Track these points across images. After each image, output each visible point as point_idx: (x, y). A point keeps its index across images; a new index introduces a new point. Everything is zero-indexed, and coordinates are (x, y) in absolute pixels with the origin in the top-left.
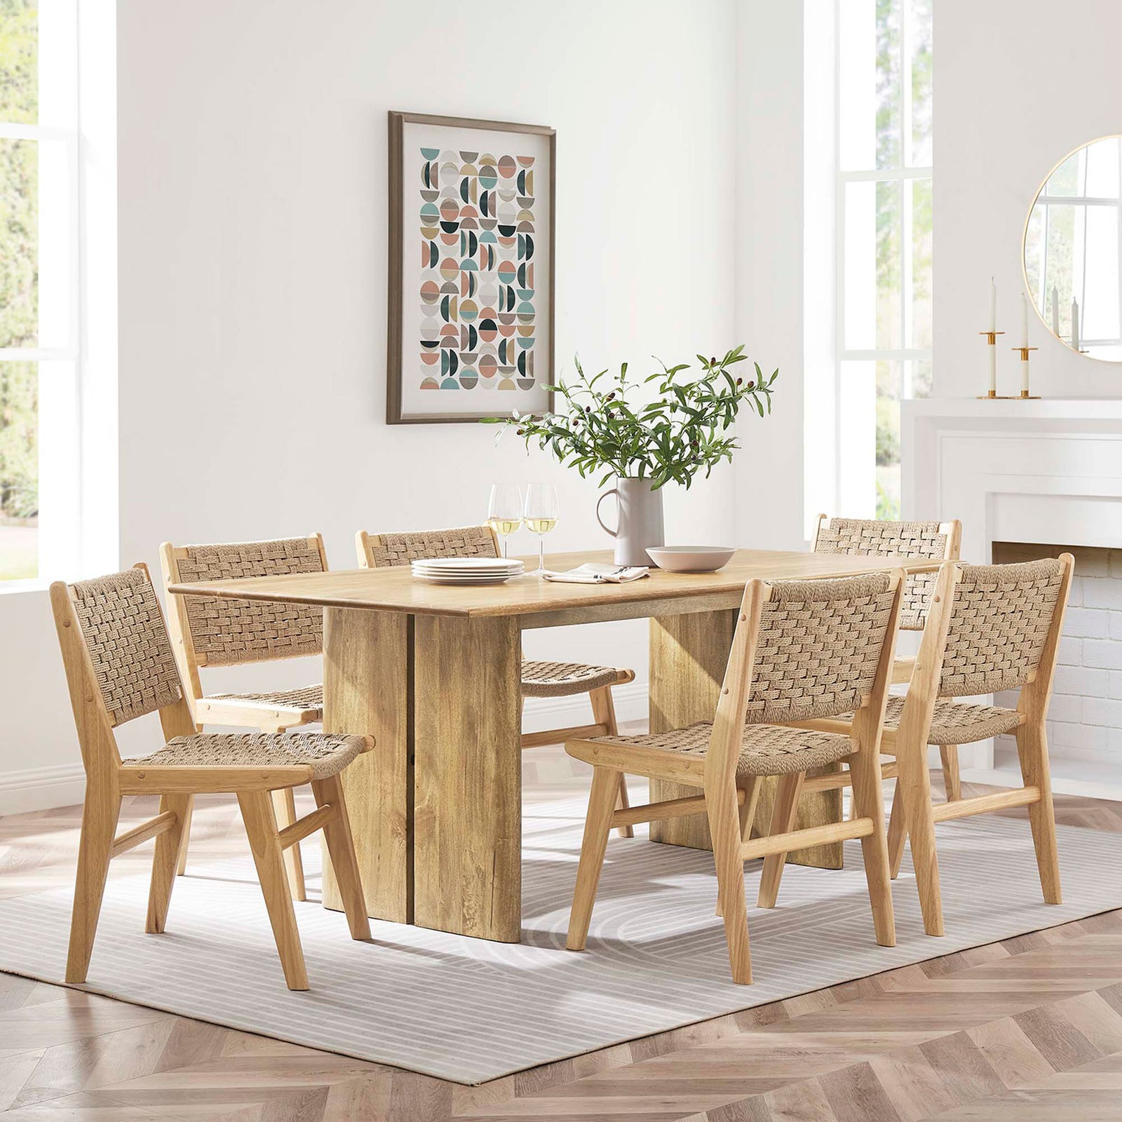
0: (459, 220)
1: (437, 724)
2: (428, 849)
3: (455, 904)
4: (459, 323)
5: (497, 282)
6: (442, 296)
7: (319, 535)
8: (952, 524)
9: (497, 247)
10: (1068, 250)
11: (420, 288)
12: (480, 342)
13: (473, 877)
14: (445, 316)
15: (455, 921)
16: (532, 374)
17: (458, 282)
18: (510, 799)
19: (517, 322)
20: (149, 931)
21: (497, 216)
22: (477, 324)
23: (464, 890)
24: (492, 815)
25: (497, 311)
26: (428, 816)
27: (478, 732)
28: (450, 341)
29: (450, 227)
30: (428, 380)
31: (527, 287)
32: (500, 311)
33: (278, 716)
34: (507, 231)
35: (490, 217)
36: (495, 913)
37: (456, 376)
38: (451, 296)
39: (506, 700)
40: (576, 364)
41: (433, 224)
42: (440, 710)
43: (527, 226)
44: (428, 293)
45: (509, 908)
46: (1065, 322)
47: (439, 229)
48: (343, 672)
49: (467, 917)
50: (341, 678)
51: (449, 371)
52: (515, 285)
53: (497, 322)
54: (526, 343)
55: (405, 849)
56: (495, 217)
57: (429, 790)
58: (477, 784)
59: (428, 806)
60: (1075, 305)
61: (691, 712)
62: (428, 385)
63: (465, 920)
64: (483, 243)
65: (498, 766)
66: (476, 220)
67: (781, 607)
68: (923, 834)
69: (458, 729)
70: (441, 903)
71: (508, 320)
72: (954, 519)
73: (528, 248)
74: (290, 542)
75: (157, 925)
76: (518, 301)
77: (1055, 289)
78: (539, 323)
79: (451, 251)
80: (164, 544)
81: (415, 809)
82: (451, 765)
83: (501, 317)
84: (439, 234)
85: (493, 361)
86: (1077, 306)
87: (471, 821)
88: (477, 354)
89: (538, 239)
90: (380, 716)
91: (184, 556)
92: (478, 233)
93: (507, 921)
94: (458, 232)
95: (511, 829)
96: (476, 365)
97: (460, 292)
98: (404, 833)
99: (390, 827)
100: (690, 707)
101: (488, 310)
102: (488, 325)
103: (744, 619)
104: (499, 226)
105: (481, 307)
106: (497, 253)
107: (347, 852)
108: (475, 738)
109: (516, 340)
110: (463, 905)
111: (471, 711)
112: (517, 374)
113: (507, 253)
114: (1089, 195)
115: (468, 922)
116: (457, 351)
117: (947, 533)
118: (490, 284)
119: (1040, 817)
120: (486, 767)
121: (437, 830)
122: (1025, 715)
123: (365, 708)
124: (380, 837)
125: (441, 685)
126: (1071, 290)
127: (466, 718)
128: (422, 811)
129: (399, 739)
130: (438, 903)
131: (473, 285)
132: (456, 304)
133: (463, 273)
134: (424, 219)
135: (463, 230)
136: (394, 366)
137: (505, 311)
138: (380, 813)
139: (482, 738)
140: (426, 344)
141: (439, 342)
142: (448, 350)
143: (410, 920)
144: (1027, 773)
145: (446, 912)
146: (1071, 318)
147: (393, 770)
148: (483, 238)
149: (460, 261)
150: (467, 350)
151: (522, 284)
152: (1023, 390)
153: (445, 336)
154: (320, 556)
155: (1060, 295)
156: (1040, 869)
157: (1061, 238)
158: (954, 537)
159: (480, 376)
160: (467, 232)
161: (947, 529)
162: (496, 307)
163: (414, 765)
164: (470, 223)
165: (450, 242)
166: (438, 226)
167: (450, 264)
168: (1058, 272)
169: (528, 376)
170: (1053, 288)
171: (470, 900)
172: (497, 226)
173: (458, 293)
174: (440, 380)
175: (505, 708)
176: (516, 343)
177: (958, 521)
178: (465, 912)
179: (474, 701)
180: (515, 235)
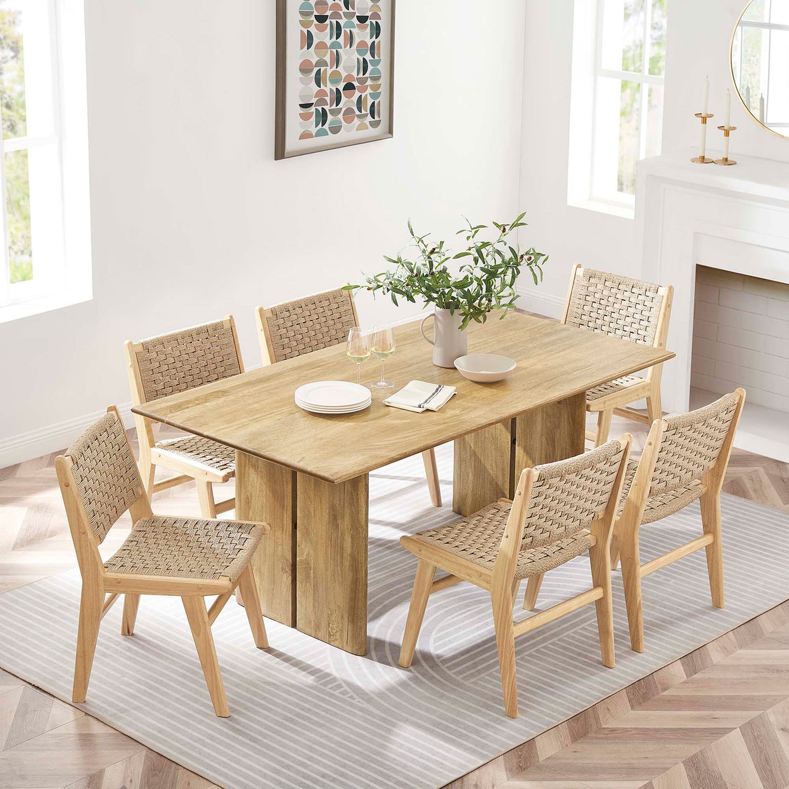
0: (328, 13)
1: (312, 510)
2: (306, 586)
3: (324, 624)
4: (328, 87)
5: (356, 56)
6: (316, 69)
7: (231, 317)
8: (667, 288)
9: (355, 31)
10: (757, 60)
11: (299, 65)
12: (344, 99)
13: (336, 610)
14: (318, 84)
15: (322, 633)
16: (379, 117)
17: (327, 58)
18: (360, 568)
19: (369, 82)
20: (124, 634)
21: (355, 9)
22: (341, 87)
23: (329, 617)
24: (349, 575)
25: (356, 76)
26: (306, 566)
27: (339, 522)
28: (321, 102)
29: (321, 19)
30: (306, 133)
31: (376, 58)
32: (357, 76)
33: (207, 474)
34: (362, 19)
35: (351, 10)
36: (350, 636)
37: (326, 126)
38: (323, 69)
39: (358, 507)
40: (409, 226)
41: (309, 17)
42: (314, 502)
43: (376, 15)
44: (305, 69)
45: (359, 635)
46: (755, 110)
47: (313, 21)
48: (249, 461)
49: (331, 634)
50: (247, 464)
51: (321, 123)
52: (368, 57)
53: (356, 84)
54: (375, 96)
55: (291, 582)
56: (354, 10)
57: (307, 549)
58: (339, 555)
59: (306, 560)
60: (762, 99)
61: (483, 437)
62: (305, 136)
63: (330, 635)
64: (345, 29)
65: (352, 547)
66: (341, 13)
67: (545, 483)
68: (633, 589)
69: (326, 518)
70: (314, 621)
71: (362, 81)
72: (669, 285)
73: (376, 30)
74: (212, 325)
75: (128, 630)
76: (370, 67)
77: (748, 87)
78: (384, 81)
79: (323, 36)
80: (127, 342)
81: (297, 559)
82: (322, 538)
83: (359, 80)
84: (313, 24)
85: (353, 111)
86: (763, 99)
87: (334, 576)
88: (342, 108)
89: (384, 24)
90: (274, 496)
91: (140, 349)
92: (342, 22)
93: (358, 642)
94: (328, 22)
95: (361, 587)
96: (340, 116)
97: (329, 65)
98: (290, 572)
99: (280, 566)
100: (482, 433)
101: (349, 76)
102: (349, 87)
103: (520, 494)
104: (357, 16)
105: (344, 74)
106: (356, 35)
107: (253, 594)
108: (337, 526)
109: (368, 95)
110: (329, 626)
111: (335, 507)
112: (369, 118)
113: (363, 35)
114: (774, 21)
115: (332, 637)
116: (327, 108)
117: (663, 295)
118: (350, 57)
119: (713, 553)
120: (345, 546)
121: (312, 575)
122: (707, 488)
123: (264, 487)
124: (274, 570)
125: (315, 486)
126: (759, 88)
127: (331, 511)
128: (301, 561)
129: (287, 513)
130: (313, 620)
131: (339, 59)
132: (326, 74)
133: (331, 51)
134: (302, 13)
135: (331, 20)
136: (280, 120)
137: (361, 75)
138: (274, 555)
139: (342, 527)
140: (304, 106)
141: (313, 103)
142: (320, 108)
143: (294, 625)
144: (706, 523)
145: (317, 627)
146: (759, 107)
147: (283, 531)
148: (346, 26)
149: (329, 42)
150: (334, 107)
151: (373, 55)
152: (724, 157)
153: (318, 98)
154: (232, 331)
155: (751, 91)
156: (711, 585)
157: (752, 51)
158: (668, 298)
159: (344, 123)
160: (334, 21)
161: (663, 291)
162: (355, 74)
163: (296, 529)
164: (336, 15)
165: (321, 30)
166: (313, 18)
167: (322, 46)
168: (750, 75)
169: (377, 118)
170: (746, 87)
171: (333, 624)
172: (355, 16)
173: (328, 66)
174: (314, 130)
175: (358, 512)
176: (369, 97)
177: (671, 286)
178: (330, 630)
179: (337, 502)
180: (368, 22)
